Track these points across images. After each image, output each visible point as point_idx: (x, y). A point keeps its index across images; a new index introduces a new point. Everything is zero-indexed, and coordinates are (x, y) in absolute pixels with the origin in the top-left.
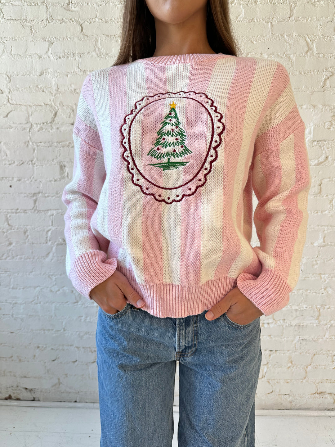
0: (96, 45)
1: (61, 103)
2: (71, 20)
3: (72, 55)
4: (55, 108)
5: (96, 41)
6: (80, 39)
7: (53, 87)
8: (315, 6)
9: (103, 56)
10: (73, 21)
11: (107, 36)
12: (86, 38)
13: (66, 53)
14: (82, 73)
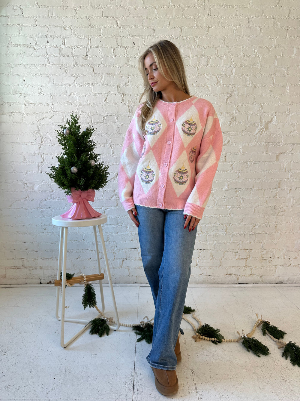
0: (101, 79)
1: (82, 111)
2: (87, 65)
3: (88, 85)
4: (79, 114)
5: (102, 77)
6: (93, 76)
7: (77, 102)
8: (221, 58)
9: (105, 85)
10: (88, 66)
11: (108, 74)
12: (96, 75)
13: (85, 84)
14: (94, 94)
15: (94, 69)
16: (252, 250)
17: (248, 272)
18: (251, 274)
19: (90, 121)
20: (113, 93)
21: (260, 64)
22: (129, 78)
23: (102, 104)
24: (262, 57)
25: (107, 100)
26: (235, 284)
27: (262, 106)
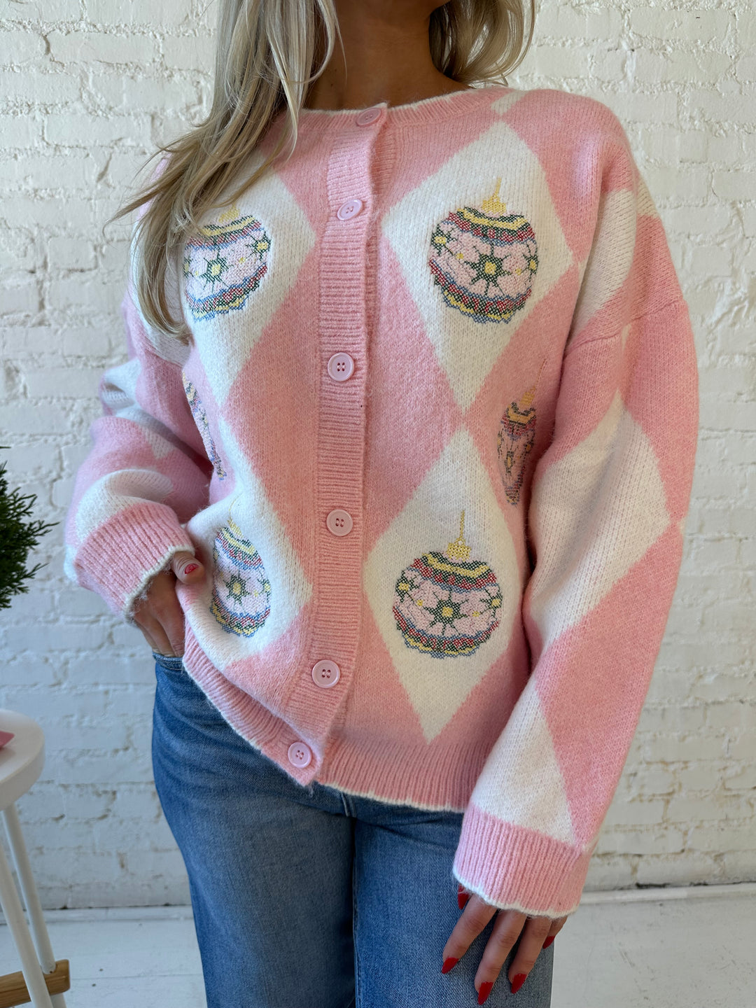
15: (48, 43)
16: (689, 765)
17: (674, 842)
18: (683, 851)
19: (40, 263)
20: (132, 147)
21: (736, 41)
22: (203, 83)
23: (87, 192)
24: (742, 10)
25: (110, 177)
26: (622, 889)
27: (739, 213)
